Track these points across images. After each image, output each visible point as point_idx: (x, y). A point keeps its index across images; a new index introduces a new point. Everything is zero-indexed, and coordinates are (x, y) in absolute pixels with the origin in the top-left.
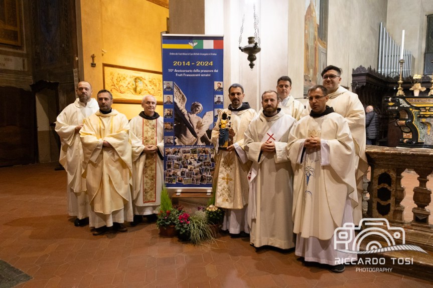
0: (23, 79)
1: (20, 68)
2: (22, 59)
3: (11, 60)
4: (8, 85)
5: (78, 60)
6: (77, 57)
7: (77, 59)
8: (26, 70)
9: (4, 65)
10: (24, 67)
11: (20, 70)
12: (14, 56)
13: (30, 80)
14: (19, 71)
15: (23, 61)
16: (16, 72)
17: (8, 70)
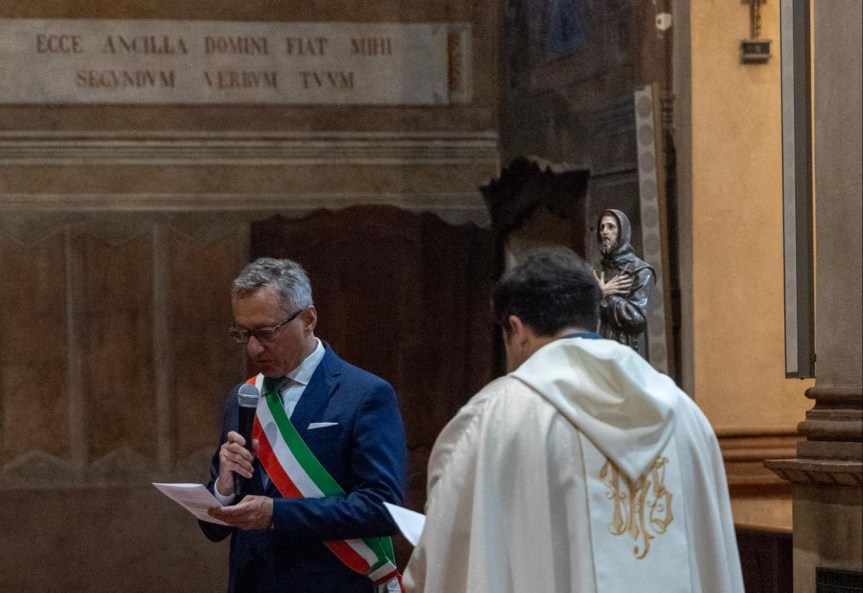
0: (449, 153)
1: (432, 90)
2: (443, 28)
3: (386, 47)
4: (368, 197)
5: (669, 32)
6: (667, 9)
7: (663, 21)
8: (465, 96)
9: (348, 81)
10: (453, 83)
11: (431, 101)
12: (404, 20)
13: (485, 153)
14: (424, 108)
15: (452, 41)
16: (410, 117)
17: (370, 107)
